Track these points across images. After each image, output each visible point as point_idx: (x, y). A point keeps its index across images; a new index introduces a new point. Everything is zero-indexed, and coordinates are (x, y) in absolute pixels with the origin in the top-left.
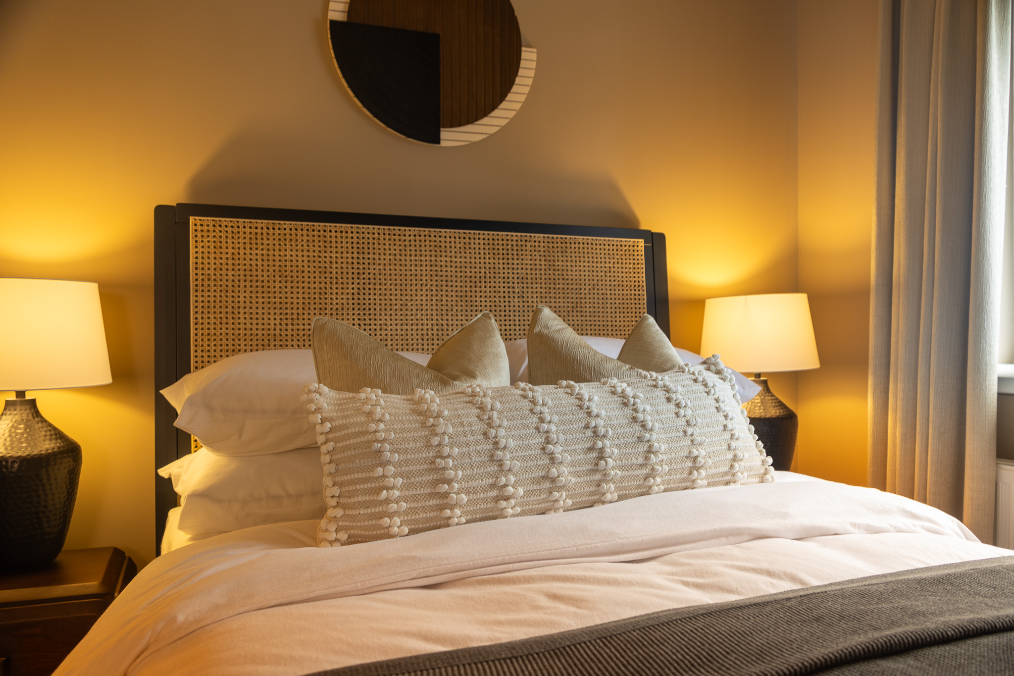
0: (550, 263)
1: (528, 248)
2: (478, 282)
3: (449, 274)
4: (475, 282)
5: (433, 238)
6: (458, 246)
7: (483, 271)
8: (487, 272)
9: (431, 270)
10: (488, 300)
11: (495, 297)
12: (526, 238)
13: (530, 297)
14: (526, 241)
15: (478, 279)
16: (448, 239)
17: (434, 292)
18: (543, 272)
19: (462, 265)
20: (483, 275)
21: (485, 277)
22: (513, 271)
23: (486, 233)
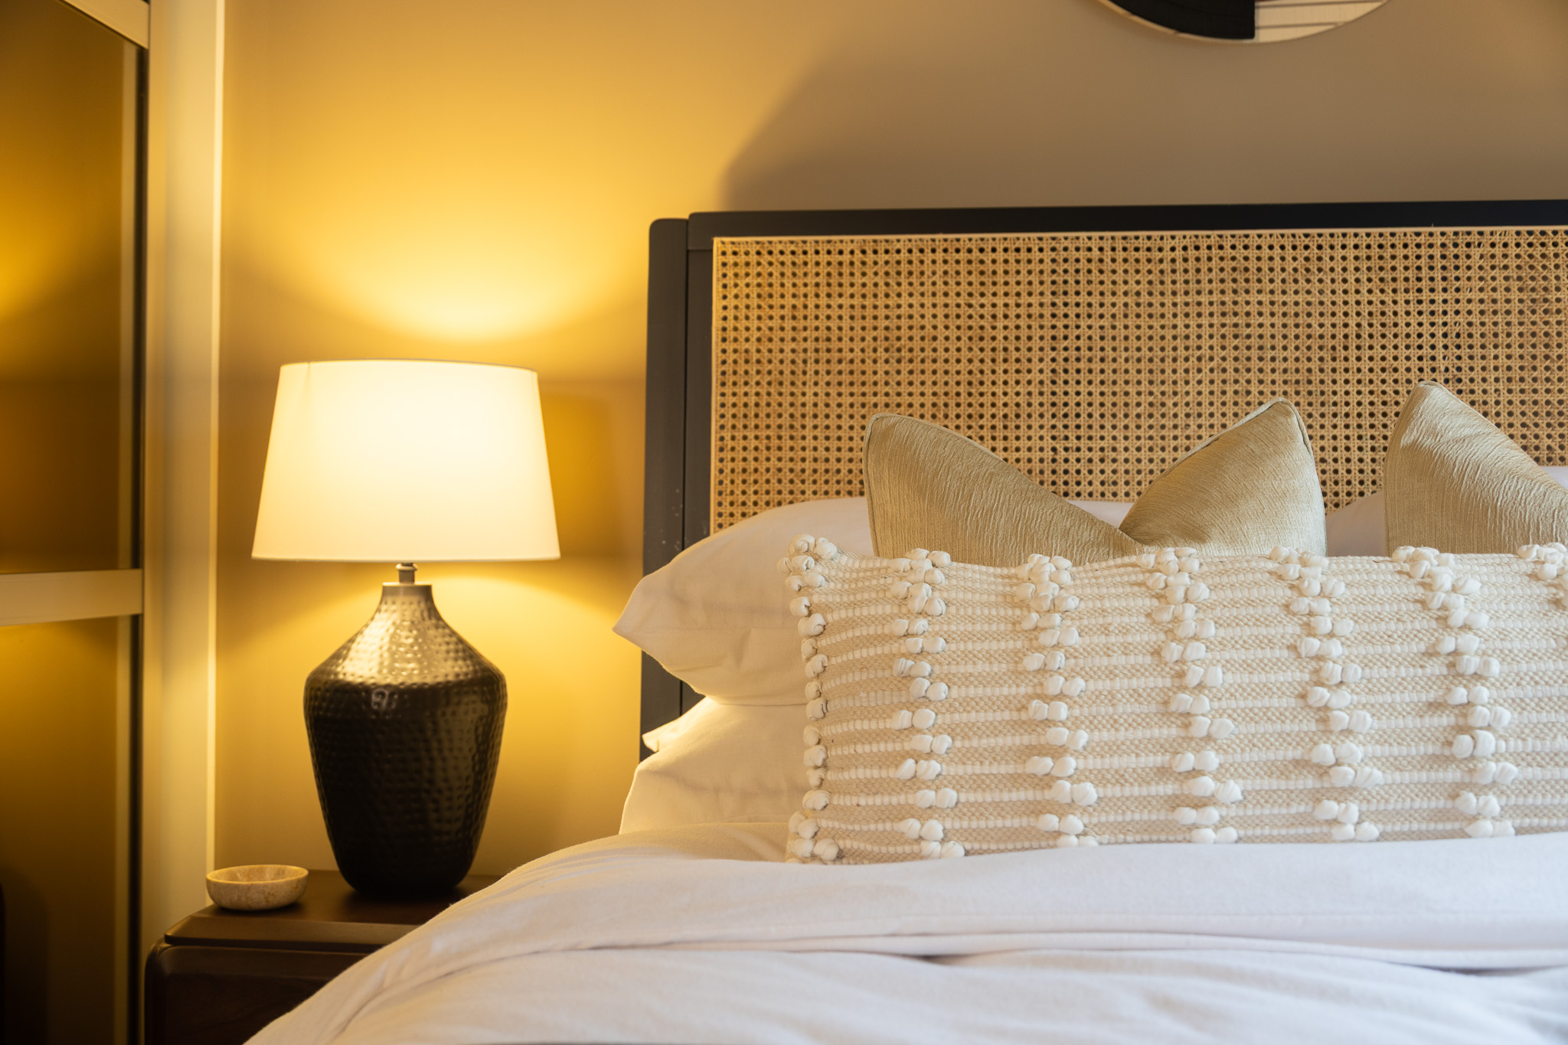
0: (1534, 295)
1: (1476, 261)
2: (1339, 348)
3: (1267, 331)
4: (1334, 348)
5: (1228, 252)
6: (1290, 265)
7: (1352, 321)
8: (1365, 324)
9: (1223, 325)
10: (1365, 389)
11: (1383, 381)
12: (1468, 239)
13: (1478, 379)
14: (1468, 245)
15: (1339, 342)
16: (1266, 253)
17: (1230, 375)
18: (1514, 318)
19: (1299, 309)
20: (1352, 330)
21: (1358, 336)
22: (1433, 319)
23: (1362, 231)
